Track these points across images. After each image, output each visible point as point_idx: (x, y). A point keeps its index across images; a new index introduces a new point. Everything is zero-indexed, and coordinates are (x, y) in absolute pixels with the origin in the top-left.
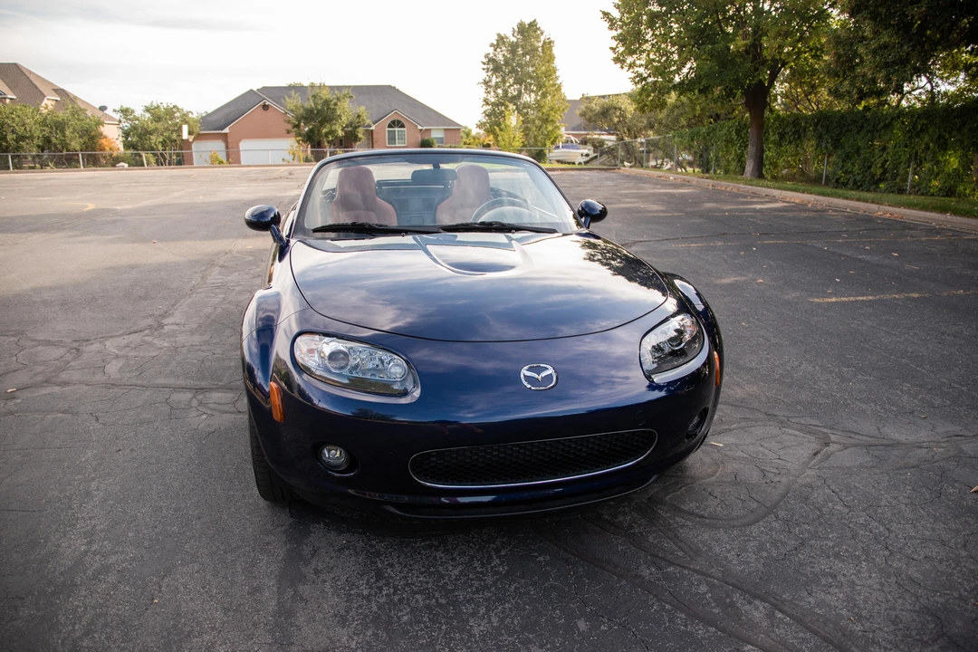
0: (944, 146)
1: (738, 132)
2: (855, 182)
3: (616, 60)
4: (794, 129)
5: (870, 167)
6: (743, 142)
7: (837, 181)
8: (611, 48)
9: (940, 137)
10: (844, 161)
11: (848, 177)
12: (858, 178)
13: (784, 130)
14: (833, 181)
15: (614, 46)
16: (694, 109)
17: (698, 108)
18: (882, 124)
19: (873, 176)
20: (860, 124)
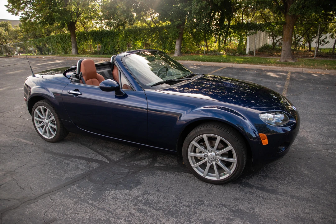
0: (136, 40)
1: (61, 39)
2: (110, 53)
3: (9, 11)
4: (85, 36)
5: (114, 48)
6: (64, 42)
7: (103, 53)
8: (6, 6)
9: (135, 37)
10: (105, 47)
11: (107, 51)
12: (111, 51)
13: (80, 37)
14: (102, 53)
15: (7, 5)
16: (41, 31)
17: (43, 30)
18: (116, 34)
19: (115, 50)
20: (108, 34)
